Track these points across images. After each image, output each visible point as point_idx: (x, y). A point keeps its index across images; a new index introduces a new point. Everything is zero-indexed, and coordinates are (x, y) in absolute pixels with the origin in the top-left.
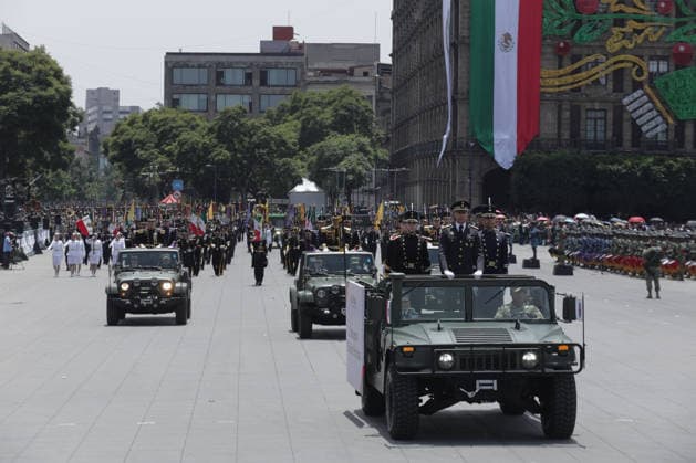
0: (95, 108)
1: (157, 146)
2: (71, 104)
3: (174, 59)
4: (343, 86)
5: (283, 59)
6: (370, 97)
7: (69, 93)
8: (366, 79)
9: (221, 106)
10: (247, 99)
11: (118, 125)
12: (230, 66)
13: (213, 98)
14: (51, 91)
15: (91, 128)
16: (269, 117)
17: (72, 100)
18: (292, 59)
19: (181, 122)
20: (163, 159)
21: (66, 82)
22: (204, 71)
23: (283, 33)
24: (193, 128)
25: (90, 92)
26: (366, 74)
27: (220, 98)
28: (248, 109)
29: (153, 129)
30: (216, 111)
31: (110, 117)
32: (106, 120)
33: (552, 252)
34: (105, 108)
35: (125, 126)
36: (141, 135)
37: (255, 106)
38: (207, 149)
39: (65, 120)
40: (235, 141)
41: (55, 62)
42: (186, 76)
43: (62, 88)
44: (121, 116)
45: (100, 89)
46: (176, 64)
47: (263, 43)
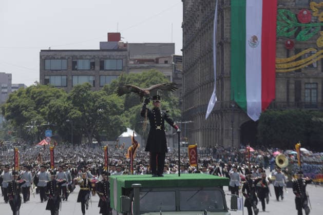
1: (36, 109)
3: (46, 54)
4: (152, 70)
5: (114, 53)
6: (169, 77)
8: (166, 65)
9: (75, 84)
10: (92, 78)
11: (11, 96)
12: (81, 58)
13: (70, 78)
16: (106, 90)
18: (120, 53)
19: (50, 94)
20: (39, 117)
22: (65, 61)
23: (114, 37)
24: (58, 97)
26: (166, 62)
27: (75, 78)
28: (92, 85)
29: (33, 98)
30: (72, 86)
31: (6, 90)
32: (3, 93)
34: (3, 86)
35: (15, 97)
36: (24, 101)
37: (97, 83)
38: (67, 110)
40: (85, 105)
42: (56, 64)
44: (13, 90)
46: (47, 56)
47: (101, 43)
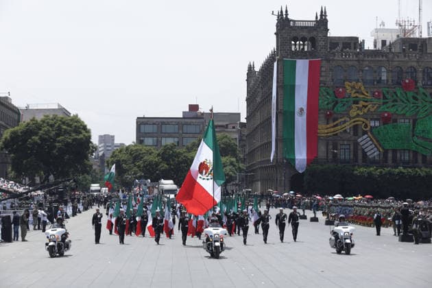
0: (102, 145)
1: (133, 163)
2: (91, 142)
3: (142, 120)
4: (222, 133)
5: (194, 121)
6: (236, 139)
7: (90, 137)
8: (234, 130)
9: (164, 143)
10: (176, 140)
11: (114, 153)
12: (168, 124)
13: (160, 139)
14: (81, 136)
15: (101, 154)
16: (187, 148)
17: (92, 140)
18: (198, 121)
19: (144, 151)
20: (136, 169)
21: (88, 131)
22: (155, 126)
23: (194, 108)
24: (150, 154)
25: (101, 137)
26: (234, 128)
27: (163, 139)
28: (176, 144)
29: (131, 154)
30: (161, 146)
31: (110, 148)
32: (108, 150)
33: (324, 214)
34: (107, 144)
35: (117, 153)
36: (124, 157)
37: (180, 143)
38: (157, 164)
39: (88, 150)
40: (171, 160)
41: (83, 122)
42: (148, 129)
43: (86, 134)
44: (115, 148)
45: (105, 135)
46: (142, 123)
47: (184, 112)
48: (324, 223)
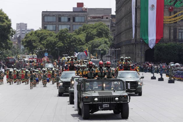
0: (19, 29)
1: (40, 42)
2: (11, 28)
3: (44, 13)
4: (100, 22)
5: (80, 13)
6: (109, 26)
7: (10, 24)
8: (107, 20)
9: (60, 29)
10: (69, 26)
11: (27, 35)
12: (63, 16)
13: (58, 26)
14: (5, 24)
15: (18, 36)
16: (76, 32)
17: (11, 27)
18: (83, 13)
19: (47, 34)
20: (41, 46)
21: (10, 21)
22: (55, 18)
23: (80, 5)
24: (51, 36)
25: (18, 24)
26: (107, 18)
27: (60, 26)
28: (69, 30)
29: (38, 36)
30: (59, 30)
31: (24, 32)
32: (23, 33)
34: (22, 30)
35: (29, 35)
36: (34, 38)
37: (71, 29)
38: (55, 43)
39: (9, 33)
40: (65, 40)
41: (6, 14)
42: (50, 19)
43: (8, 23)
44: (28, 32)
45: (21, 23)
46: (45, 15)
47: (74, 8)
48: (167, 81)
